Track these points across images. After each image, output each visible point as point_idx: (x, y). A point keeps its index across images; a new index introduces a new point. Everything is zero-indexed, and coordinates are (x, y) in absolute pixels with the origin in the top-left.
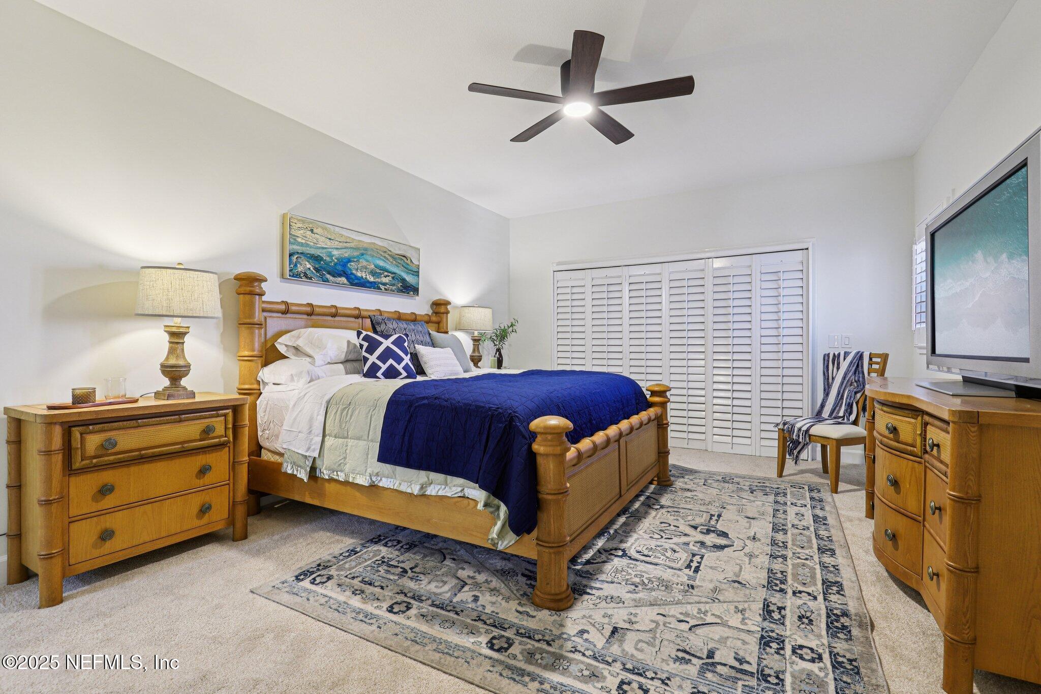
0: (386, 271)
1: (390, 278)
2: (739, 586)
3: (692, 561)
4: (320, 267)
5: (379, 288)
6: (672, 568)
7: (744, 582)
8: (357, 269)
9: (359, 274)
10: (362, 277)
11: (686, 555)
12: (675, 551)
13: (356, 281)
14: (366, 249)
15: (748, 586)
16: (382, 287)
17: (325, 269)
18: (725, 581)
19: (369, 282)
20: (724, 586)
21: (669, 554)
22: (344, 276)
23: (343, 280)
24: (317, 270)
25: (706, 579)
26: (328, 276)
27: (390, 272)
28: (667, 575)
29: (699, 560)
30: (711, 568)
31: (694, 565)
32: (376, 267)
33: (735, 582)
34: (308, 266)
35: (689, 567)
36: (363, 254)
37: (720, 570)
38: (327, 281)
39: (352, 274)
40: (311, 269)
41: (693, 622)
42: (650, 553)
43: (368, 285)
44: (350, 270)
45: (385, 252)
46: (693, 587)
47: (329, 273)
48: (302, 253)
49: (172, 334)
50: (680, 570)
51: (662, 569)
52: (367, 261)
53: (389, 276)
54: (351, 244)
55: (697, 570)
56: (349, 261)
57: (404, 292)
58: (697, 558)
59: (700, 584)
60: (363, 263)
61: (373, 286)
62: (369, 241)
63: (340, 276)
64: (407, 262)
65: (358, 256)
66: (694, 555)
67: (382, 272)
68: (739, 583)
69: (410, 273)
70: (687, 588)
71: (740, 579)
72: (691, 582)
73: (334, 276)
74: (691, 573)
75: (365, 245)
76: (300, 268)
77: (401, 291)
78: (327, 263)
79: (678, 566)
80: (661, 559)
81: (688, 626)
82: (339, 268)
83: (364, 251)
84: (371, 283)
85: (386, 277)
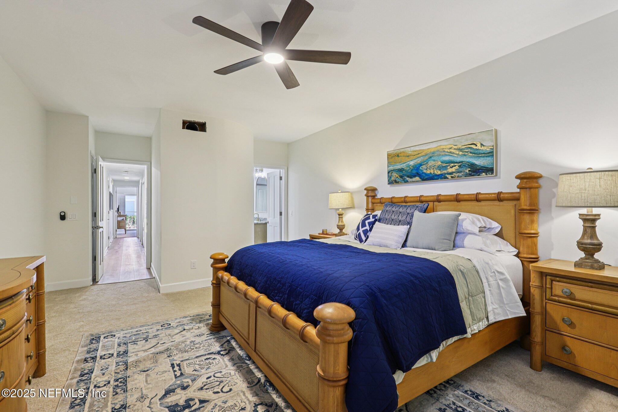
0: (452, 163)
1: (457, 167)
2: (144, 370)
3: (180, 370)
4: (403, 175)
5: (446, 178)
6: (187, 360)
7: (142, 373)
8: (427, 169)
9: (428, 172)
10: (431, 173)
11: (186, 372)
12: (196, 370)
13: (426, 177)
14: (433, 153)
15: (139, 372)
16: (449, 176)
17: (405, 175)
18: (153, 368)
19: (436, 175)
20: (153, 365)
21: (197, 367)
22: (418, 176)
23: (417, 178)
24: (401, 177)
25: (164, 364)
26: (408, 179)
27: (457, 163)
28: (186, 356)
29: (176, 373)
30: (166, 372)
31: (176, 368)
32: (442, 162)
33: (147, 370)
34: (397, 176)
35: (179, 365)
36: (431, 157)
37: (159, 373)
38: (407, 182)
39: (423, 173)
40: (398, 177)
41: (159, 345)
42: (207, 361)
43: (436, 177)
44: (422, 171)
45: (450, 148)
46: (168, 356)
47: (408, 177)
48: (393, 170)
49: (339, 215)
50: (182, 361)
51: (192, 357)
52: (434, 161)
53: (455, 166)
54: (422, 153)
55: (173, 366)
56: (421, 165)
57: (473, 175)
58: (178, 373)
59: (166, 359)
60: (431, 163)
61: (442, 177)
62: (436, 146)
63: (415, 176)
64: (477, 148)
65: (427, 160)
66: (182, 374)
67: (448, 164)
68: (145, 371)
69: (481, 157)
70: (171, 355)
71: (145, 373)
72: (171, 358)
73: (411, 178)
74: (175, 362)
75: (432, 150)
76: (393, 179)
77: (471, 175)
78: (406, 171)
79: (185, 363)
80: (198, 361)
81: (160, 343)
82: (414, 172)
83: (431, 156)
84: (439, 175)
85: (452, 167)
